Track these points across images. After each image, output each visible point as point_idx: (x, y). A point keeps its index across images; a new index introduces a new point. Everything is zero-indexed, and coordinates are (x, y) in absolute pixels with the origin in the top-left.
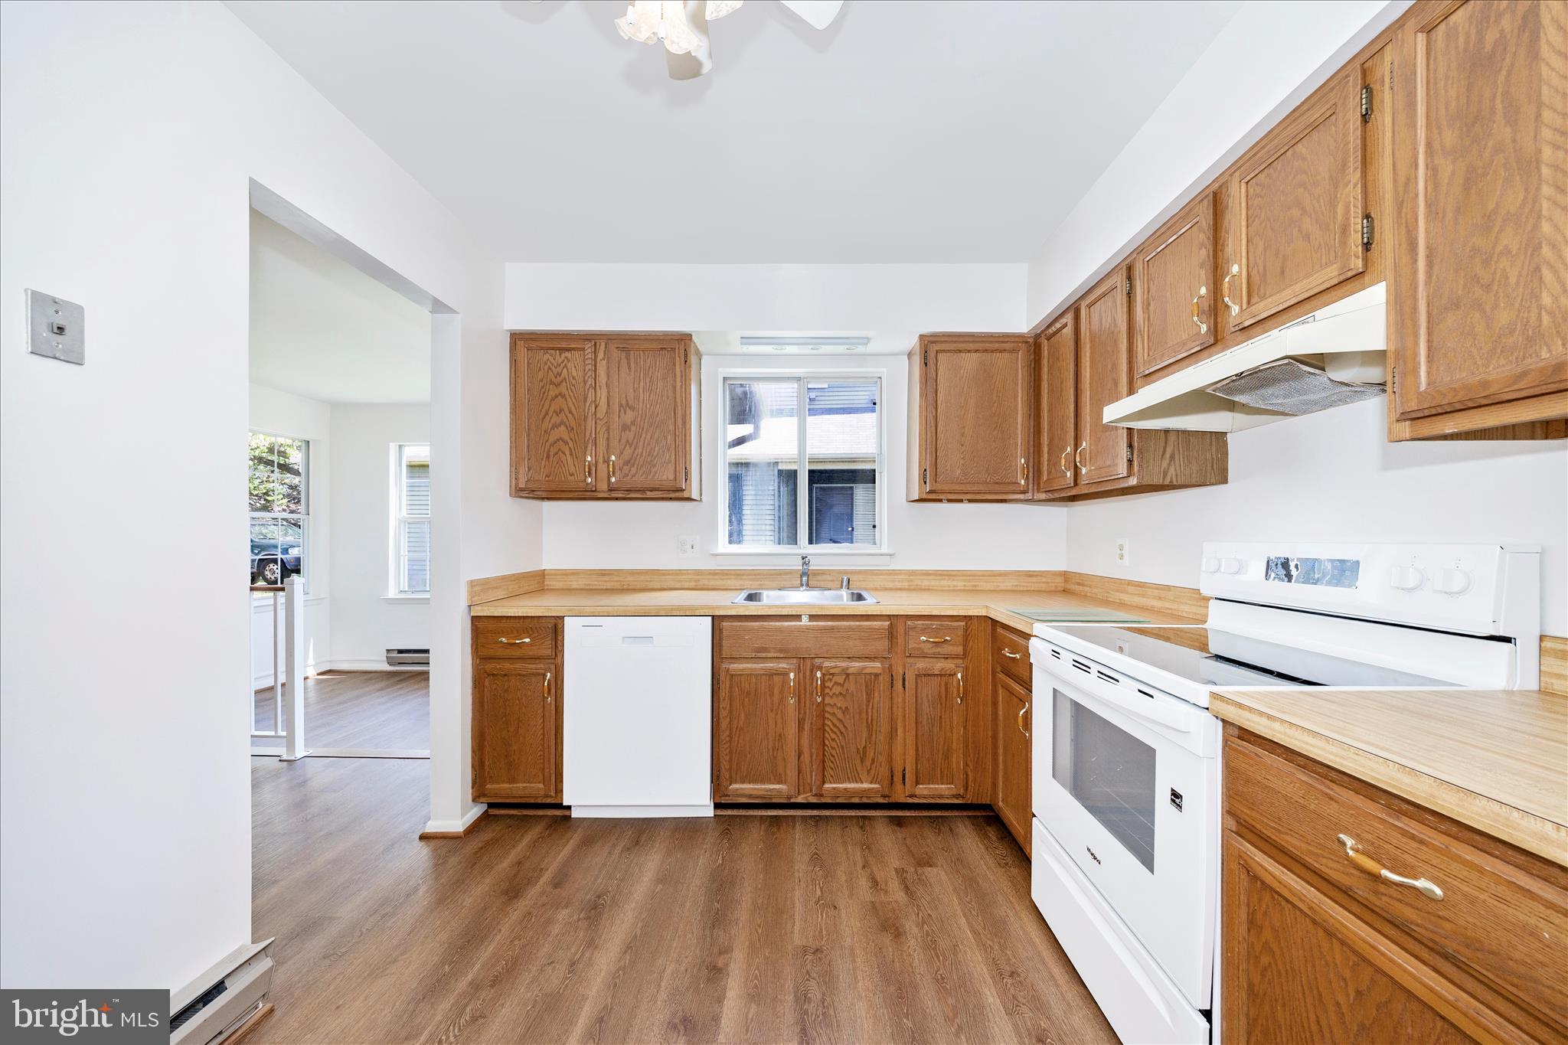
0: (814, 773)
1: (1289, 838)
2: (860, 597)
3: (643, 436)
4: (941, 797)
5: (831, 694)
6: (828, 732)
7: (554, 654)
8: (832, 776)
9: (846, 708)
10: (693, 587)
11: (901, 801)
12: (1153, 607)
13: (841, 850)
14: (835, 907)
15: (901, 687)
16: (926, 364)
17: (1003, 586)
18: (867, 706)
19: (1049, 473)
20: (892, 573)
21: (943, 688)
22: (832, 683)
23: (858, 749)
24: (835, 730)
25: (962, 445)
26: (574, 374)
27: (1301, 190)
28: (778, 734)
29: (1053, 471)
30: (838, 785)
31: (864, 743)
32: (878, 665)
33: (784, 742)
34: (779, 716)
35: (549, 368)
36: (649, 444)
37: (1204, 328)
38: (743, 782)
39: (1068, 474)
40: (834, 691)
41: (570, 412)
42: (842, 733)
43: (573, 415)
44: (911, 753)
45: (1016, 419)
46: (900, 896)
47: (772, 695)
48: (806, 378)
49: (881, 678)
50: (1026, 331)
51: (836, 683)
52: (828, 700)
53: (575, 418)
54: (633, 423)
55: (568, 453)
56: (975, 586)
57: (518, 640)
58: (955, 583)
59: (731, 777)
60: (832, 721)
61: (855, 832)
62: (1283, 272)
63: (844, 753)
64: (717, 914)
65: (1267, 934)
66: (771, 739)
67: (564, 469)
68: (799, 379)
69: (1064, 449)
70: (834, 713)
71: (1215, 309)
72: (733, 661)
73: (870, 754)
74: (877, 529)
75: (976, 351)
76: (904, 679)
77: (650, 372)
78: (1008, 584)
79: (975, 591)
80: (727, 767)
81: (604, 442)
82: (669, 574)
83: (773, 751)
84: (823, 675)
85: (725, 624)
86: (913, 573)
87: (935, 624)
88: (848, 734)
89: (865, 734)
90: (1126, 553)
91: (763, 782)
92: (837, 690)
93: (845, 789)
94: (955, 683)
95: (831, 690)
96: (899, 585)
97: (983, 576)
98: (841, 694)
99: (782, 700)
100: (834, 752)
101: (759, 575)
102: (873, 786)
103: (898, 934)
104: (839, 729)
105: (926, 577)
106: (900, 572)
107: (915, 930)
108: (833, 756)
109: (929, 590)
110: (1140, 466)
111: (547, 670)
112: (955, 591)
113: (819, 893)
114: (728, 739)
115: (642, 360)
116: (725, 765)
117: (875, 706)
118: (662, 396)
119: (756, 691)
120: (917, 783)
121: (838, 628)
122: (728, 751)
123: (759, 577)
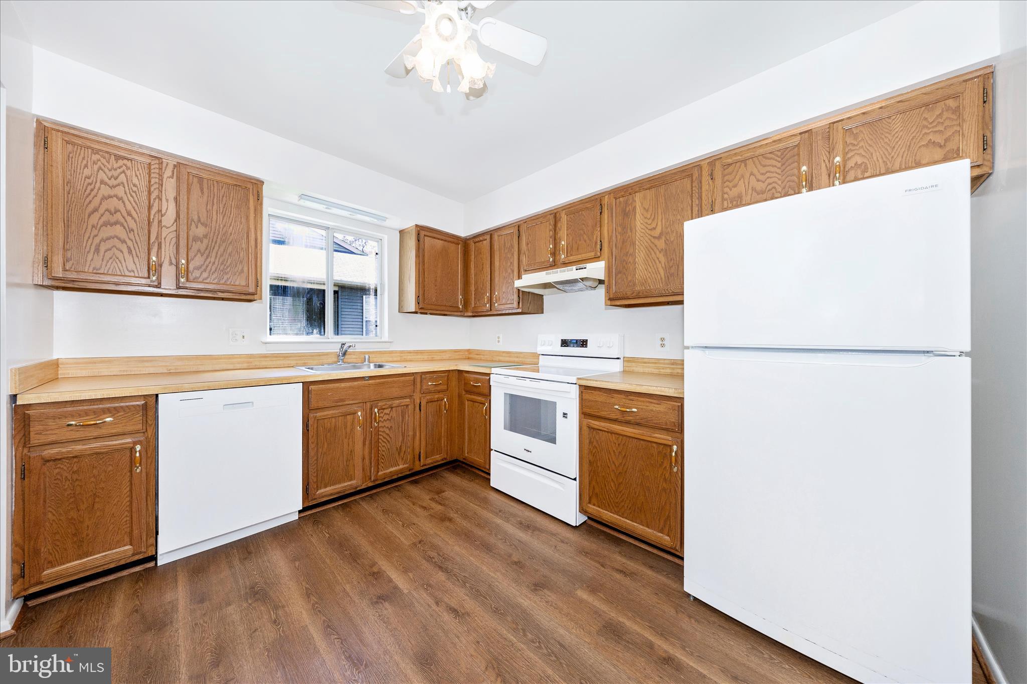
0: (372, 469)
1: (603, 413)
2: (380, 366)
3: (216, 248)
4: (437, 461)
5: (382, 420)
6: (381, 443)
7: (144, 428)
8: (383, 467)
9: (391, 427)
10: (245, 367)
11: (418, 470)
12: (514, 361)
13: (396, 503)
14: (414, 524)
15: (418, 410)
16: (419, 241)
17: (445, 357)
18: (402, 423)
19: (475, 304)
20: (391, 352)
21: (438, 407)
22: (383, 414)
23: (397, 448)
24: (385, 440)
25: (436, 286)
26: (135, 181)
27: (584, 226)
28: (350, 450)
29: (478, 303)
30: (386, 471)
31: (400, 444)
32: (408, 400)
33: (353, 456)
34: (351, 439)
35: (100, 168)
36: (222, 255)
37: (551, 259)
38: (326, 487)
39: (488, 305)
40: (384, 418)
41: (129, 214)
42: (388, 441)
43: (133, 218)
44: (423, 443)
45: (458, 276)
46: (439, 507)
47: (346, 428)
48: (334, 229)
49: (410, 407)
50: (463, 236)
51: (385, 413)
52: (381, 424)
53: (135, 221)
54: (205, 236)
55: (125, 250)
56: (433, 358)
57: (99, 420)
58: (423, 357)
59: (317, 487)
60: (383, 436)
61: (398, 494)
62: (578, 249)
63: (389, 452)
64: (351, 555)
65: (595, 443)
66: (345, 455)
67: (120, 265)
68: (327, 228)
69: (485, 293)
70: (384, 431)
71: (554, 254)
72: (318, 411)
73: (403, 449)
74: (378, 327)
75: (442, 240)
76: (420, 406)
77: (224, 200)
78: (447, 356)
79: (432, 360)
80: (315, 480)
81: (171, 247)
82: (221, 359)
83: (347, 462)
84: (379, 410)
85: (312, 387)
86: (402, 352)
87: (435, 376)
88: (392, 441)
89: (401, 439)
90: (501, 340)
91: (340, 483)
92: (386, 417)
93: (391, 472)
94: (443, 404)
95: (382, 418)
96: (395, 359)
97: (436, 352)
98: (388, 419)
99: (352, 430)
100: (384, 453)
101: (303, 356)
102: (405, 466)
103: (450, 520)
104: (386, 439)
105: (409, 354)
106: (396, 352)
107: (456, 515)
108: (383, 456)
109: (411, 361)
110: (522, 305)
111: (135, 443)
112: (424, 361)
113: (400, 523)
114: (315, 462)
115: (216, 188)
116: (312, 479)
117: (406, 423)
118: (235, 221)
119: (335, 427)
120: (426, 458)
121: (387, 383)
122: (315, 470)
123: (303, 358)
